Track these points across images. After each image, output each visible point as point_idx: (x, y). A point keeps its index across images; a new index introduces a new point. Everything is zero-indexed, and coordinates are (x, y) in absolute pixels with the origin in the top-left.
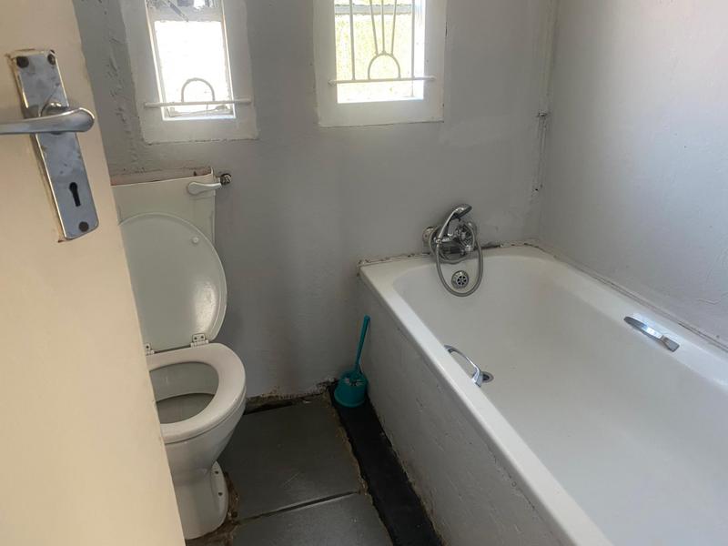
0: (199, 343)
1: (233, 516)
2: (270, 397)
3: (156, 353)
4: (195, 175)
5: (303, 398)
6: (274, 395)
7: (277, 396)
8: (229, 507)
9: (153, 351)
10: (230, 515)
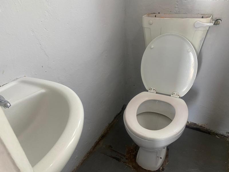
0: (174, 96)
1: (162, 169)
2: (201, 126)
3: (157, 93)
4: (202, 18)
5: (217, 134)
6: (203, 126)
7: (204, 127)
8: (163, 165)
9: (155, 92)
10: (161, 168)
